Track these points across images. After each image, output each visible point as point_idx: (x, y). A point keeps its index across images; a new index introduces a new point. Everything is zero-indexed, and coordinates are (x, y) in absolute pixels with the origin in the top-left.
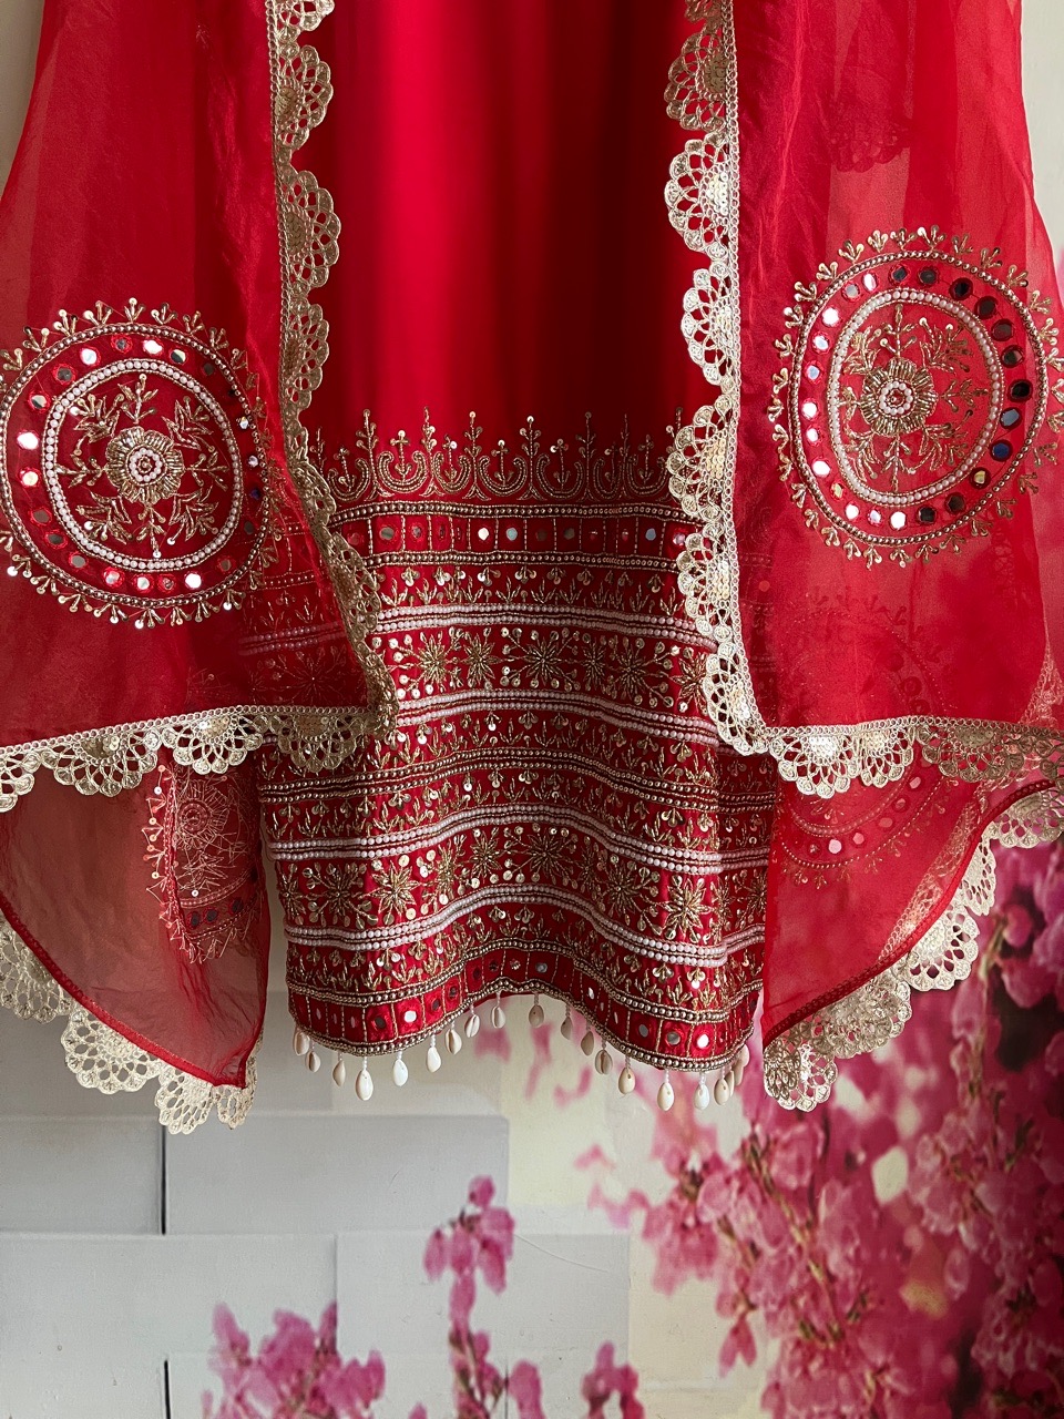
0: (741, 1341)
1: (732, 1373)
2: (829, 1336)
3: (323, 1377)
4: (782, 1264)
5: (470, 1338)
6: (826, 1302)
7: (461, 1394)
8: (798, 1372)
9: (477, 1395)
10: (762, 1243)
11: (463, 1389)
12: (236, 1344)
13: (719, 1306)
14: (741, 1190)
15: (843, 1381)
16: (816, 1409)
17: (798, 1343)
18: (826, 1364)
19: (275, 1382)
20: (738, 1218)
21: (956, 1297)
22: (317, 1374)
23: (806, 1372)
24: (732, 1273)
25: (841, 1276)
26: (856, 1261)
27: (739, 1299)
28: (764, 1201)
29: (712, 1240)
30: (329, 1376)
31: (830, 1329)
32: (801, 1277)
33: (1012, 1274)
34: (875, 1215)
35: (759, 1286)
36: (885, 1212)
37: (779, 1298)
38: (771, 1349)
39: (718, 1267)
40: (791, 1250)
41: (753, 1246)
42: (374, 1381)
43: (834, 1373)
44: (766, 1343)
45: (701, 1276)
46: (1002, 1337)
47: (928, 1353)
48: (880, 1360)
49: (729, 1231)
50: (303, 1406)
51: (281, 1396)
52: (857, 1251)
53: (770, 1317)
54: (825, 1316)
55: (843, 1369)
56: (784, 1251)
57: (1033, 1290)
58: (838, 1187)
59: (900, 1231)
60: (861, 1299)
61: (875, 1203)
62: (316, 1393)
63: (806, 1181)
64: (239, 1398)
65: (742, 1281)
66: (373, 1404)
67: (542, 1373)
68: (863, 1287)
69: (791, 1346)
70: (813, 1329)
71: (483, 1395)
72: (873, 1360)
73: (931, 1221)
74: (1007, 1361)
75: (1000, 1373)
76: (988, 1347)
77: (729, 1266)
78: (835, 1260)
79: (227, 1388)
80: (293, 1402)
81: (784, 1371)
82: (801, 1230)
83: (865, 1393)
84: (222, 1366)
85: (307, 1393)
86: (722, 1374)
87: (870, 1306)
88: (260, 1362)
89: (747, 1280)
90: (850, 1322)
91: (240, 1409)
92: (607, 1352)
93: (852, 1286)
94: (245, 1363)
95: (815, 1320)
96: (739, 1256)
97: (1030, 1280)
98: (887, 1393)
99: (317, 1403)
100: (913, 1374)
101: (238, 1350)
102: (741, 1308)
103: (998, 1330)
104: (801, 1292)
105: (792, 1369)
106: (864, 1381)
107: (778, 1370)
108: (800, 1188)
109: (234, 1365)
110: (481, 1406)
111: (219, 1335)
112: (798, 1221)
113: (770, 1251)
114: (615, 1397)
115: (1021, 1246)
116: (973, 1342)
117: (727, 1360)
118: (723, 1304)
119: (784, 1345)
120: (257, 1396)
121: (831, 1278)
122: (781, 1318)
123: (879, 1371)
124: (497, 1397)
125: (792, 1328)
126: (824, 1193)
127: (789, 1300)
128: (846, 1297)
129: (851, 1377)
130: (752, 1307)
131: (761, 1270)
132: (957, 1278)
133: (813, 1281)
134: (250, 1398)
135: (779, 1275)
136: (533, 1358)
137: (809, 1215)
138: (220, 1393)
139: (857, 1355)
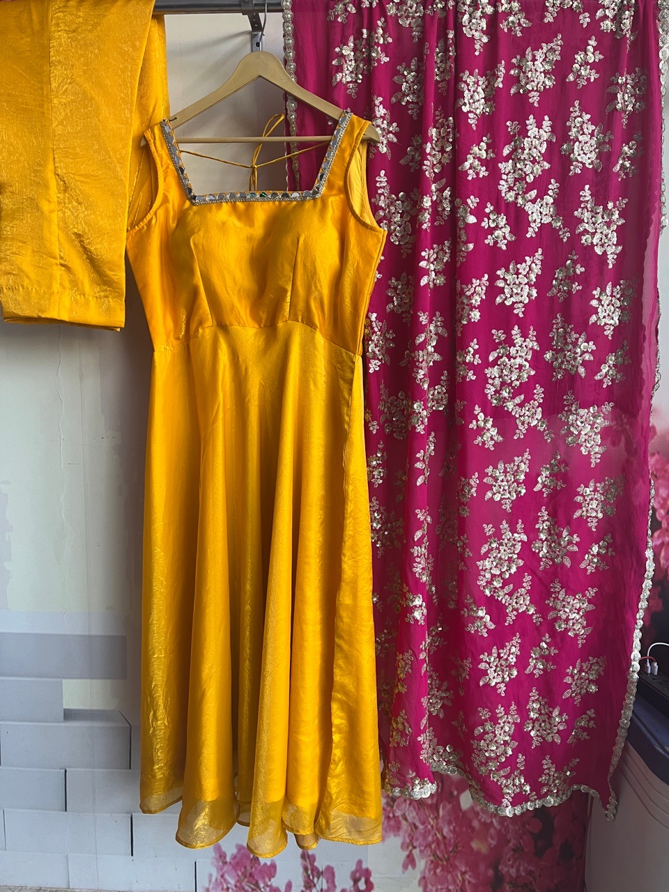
0: (410, 861)
1: (407, 872)
2: (443, 859)
3: (253, 869)
4: (426, 832)
5: (308, 856)
6: (442, 846)
7: (305, 877)
8: (432, 873)
9: (311, 877)
10: (418, 824)
11: (305, 875)
12: (222, 856)
13: (402, 847)
14: (410, 804)
15: (449, 877)
16: (439, 887)
17: (432, 862)
18: (443, 870)
19: (236, 870)
20: (409, 815)
21: (493, 846)
22: (252, 868)
23: (435, 873)
24: (407, 835)
25: (448, 837)
26: (454, 832)
27: (409, 845)
28: (419, 809)
29: (400, 822)
30: (256, 869)
31: (444, 857)
32: (433, 836)
33: (514, 839)
34: (461, 814)
35: (417, 840)
36: (465, 813)
37: (425, 844)
38: (422, 864)
39: (402, 833)
40: (429, 827)
41: (415, 825)
42: (273, 871)
43: (446, 874)
44: (420, 861)
45: (395, 836)
46: (511, 862)
47: (482, 868)
48: (463, 869)
49: (406, 819)
50: (246, 880)
51: (238, 875)
52: (454, 827)
53: (421, 851)
54: (442, 852)
55: (450, 872)
56: (426, 827)
57: (522, 844)
58: (447, 804)
59: (471, 821)
60: (456, 846)
61: (460, 809)
62: (251, 875)
63: (434, 801)
64: (222, 876)
65: (410, 838)
66: (272, 880)
67: (335, 870)
68: (457, 842)
69: (429, 863)
70: (438, 857)
71: (313, 878)
72: (461, 869)
73: (482, 818)
74: (513, 871)
75: (510, 876)
76: (506, 866)
77: (406, 832)
78: (445, 831)
79: (218, 872)
80: (242, 878)
81: (427, 872)
82: (433, 819)
83: (458, 881)
84: (216, 864)
85: (248, 875)
86: (403, 873)
87: (459, 849)
88: (230, 863)
89: (413, 838)
90: (452, 854)
91: (222, 880)
92: (360, 863)
93: (452, 841)
94: (225, 863)
95: (438, 853)
96: (410, 828)
97: (521, 841)
98: (467, 882)
99: (251, 879)
100: (476, 875)
101: (222, 858)
102: (410, 848)
103: (509, 860)
104: (433, 843)
105: (430, 871)
106: (458, 877)
107: (424, 872)
108: (432, 804)
109: (221, 864)
110: (313, 881)
111: (215, 852)
112: (432, 816)
113: (421, 827)
114: (363, 880)
115: (517, 828)
116: (499, 864)
117: (405, 867)
118: (404, 846)
119: (427, 862)
120: (230, 876)
121: (444, 837)
122: (425, 852)
123: (463, 874)
124: (318, 879)
125: (430, 856)
126: (441, 806)
127: (429, 845)
128: (450, 845)
129: (452, 875)
130: (414, 848)
131: (418, 834)
132: (492, 839)
133: (437, 838)
134: (226, 876)
135: (425, 836)
136: (332, 864)
137: (436, 814)
138: (215, 874)
139: (455, 867)
